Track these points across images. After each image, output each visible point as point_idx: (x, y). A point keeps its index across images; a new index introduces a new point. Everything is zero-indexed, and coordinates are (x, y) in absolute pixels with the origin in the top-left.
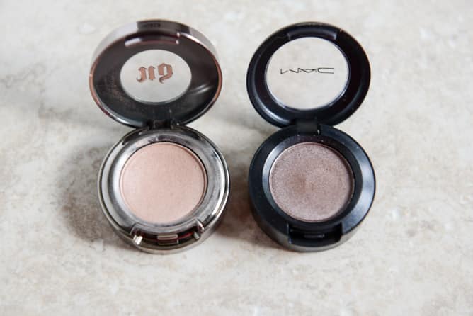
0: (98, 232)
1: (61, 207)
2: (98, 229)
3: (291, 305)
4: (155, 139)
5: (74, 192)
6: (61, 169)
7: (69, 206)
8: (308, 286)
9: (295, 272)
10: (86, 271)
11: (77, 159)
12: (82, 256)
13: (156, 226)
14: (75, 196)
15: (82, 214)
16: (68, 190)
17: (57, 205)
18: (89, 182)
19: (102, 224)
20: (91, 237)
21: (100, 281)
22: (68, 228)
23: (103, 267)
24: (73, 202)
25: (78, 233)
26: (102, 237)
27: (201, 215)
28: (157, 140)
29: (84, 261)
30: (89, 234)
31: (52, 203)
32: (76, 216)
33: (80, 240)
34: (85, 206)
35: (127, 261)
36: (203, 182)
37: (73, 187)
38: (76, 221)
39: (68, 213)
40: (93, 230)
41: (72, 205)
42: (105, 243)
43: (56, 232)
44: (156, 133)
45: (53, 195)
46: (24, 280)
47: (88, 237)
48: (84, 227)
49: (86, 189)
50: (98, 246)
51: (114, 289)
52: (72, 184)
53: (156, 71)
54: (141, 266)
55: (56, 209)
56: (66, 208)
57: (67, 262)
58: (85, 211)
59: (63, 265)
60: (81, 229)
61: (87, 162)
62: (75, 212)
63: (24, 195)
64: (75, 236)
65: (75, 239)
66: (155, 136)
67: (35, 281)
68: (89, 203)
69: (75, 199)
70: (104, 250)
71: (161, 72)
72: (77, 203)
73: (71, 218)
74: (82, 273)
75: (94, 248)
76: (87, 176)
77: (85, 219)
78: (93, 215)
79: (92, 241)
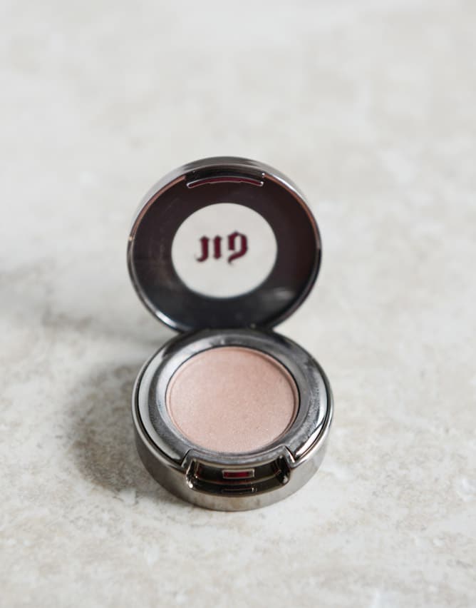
0: (127, 478)
1: (72, 442)
2: (128, 474)
3: (432, 589)
4: (219, 341)
5: (92, 423)
6: (73, 392)
7: (85, 441)
8: (459, 563)
9: (438, 543)
10: (109, 531)
11: (98, 380)
12: (103, 511)
13: (222, 454)
14: (94, 428)
15: (105, 453)
16: (83, 420)
17: (64, 440)
18: (116, 410)
19: (135, 467)
20: (117, 484)
21: (130, 545)
22: (81, 471)
23: (134, 526)
24: (91, 435)
25: (96, 478)
26: (134, 485)
27: (291, 441)
28: (223, 342)
29: (106, 517)
30: (114, 480)
31: (60, 437)
32: (94, 455)
33: (100, 488)
34: (109, 443)
35: (173, 519)
36: (292, 401)
37: (91, 417)
38: (95, 461)
39: (83, 451)
40: (121, 475)
41: (89, 440)
42: (139, 493)
43: (64, 476)
44: (222, 333)
45: (61, 426)
46: (11, 542)
47: (111, 484)
48: (106, 470)
49: (111, 420)
50: (128, 497)
51: (151, 557)
52: (89, 412)
53: (224, 244)
54: (193, 526)
55: (64, 445)
56: (79, 445)
57: (77, 519)
58: (108, 449)
59: (72, 522)
60: (101, 474)
61: (113, 384)
62: (92, 449)
63: (16, 425)
64: (92, 482)
65: (92, 486)
66: (221, 338)
67: (27, 543)
68: (115, 438)
69: (93, 432)
70: (137, 503)
71: (232, 246)
72: (97, 438)
73: (86, 458)
74: (103, 533)
75: (122, 500)
76: (113, 402)
77: (108, 459)
78: (121, 454)
79: (119, 490)
